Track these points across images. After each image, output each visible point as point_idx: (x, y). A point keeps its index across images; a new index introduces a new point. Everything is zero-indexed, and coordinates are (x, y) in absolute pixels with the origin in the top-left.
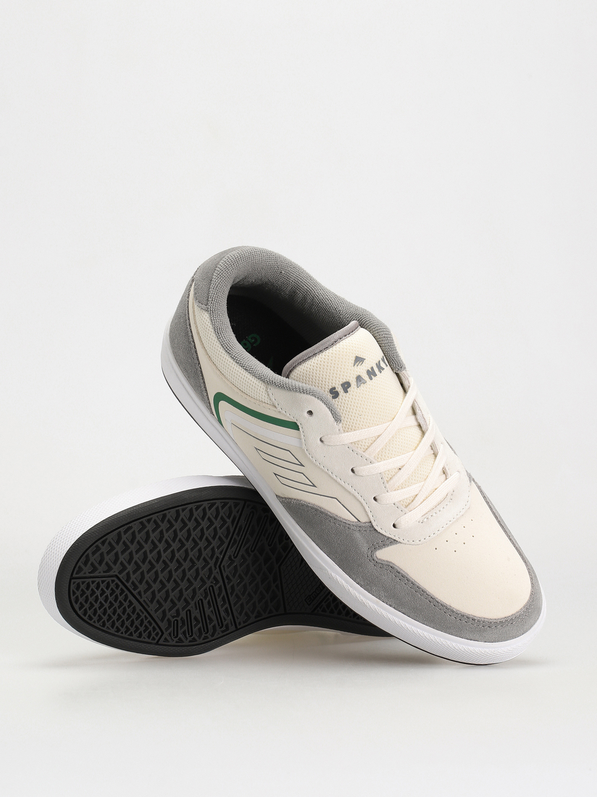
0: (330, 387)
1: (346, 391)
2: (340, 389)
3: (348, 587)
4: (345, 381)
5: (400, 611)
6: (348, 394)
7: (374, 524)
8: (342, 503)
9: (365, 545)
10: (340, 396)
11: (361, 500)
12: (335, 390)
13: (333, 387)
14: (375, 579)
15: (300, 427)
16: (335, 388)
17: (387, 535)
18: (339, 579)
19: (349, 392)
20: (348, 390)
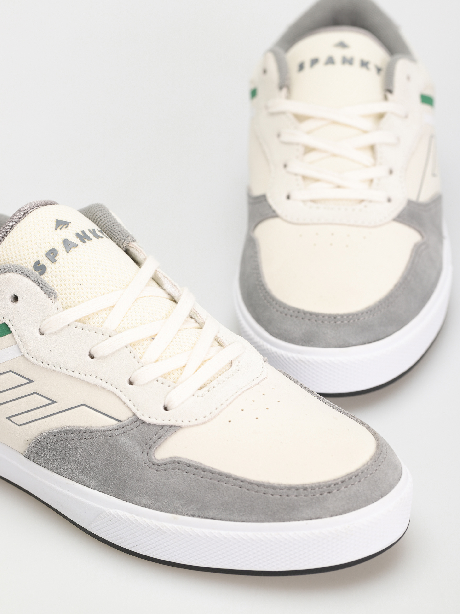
0: (33, 263)
1: (54, 261)
2: (45, 261)
3: (134, 517)
4: (48, 249)
5: (207, 518)
6: (57, 263)
7: (139, 415)
8: (93, 407)
9: (137, 448)
10: (48, 270)
11: (113, 389)
12: (40, 265)
13: (36, 261)
14: (162, 488)
15: (12, 329)
16: (38, 262)
17: (159, 422)
18: (120, 513)
19: (57, 260)
20: (57, 258)
